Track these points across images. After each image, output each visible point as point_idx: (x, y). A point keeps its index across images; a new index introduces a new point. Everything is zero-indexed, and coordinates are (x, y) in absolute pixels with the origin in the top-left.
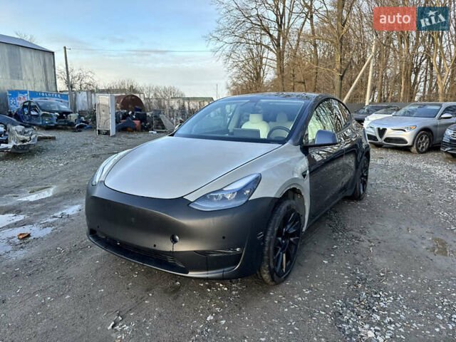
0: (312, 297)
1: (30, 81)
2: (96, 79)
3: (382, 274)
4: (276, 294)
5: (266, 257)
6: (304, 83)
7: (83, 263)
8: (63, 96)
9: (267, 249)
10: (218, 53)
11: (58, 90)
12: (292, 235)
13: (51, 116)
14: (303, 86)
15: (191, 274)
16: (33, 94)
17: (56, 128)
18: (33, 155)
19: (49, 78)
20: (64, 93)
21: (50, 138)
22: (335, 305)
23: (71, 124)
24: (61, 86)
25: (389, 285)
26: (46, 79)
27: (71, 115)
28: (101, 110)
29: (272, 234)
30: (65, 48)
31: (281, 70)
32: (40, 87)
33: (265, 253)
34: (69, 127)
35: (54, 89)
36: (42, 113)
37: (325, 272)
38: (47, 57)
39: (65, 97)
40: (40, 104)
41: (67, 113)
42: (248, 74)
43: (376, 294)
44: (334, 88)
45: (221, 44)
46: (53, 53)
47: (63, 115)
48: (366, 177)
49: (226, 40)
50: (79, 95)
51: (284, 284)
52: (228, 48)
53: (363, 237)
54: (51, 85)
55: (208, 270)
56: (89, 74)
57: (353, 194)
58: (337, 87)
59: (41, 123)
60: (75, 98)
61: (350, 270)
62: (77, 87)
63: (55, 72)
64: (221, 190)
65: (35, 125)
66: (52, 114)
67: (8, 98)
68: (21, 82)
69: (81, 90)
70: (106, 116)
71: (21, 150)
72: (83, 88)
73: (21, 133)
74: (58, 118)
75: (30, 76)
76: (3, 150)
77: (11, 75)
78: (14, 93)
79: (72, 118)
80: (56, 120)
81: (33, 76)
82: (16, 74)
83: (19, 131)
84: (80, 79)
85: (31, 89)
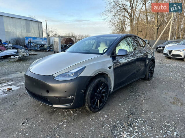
0: (107, 118)
1: (33, 33)
3: (143, 111)
4: (93, 116)
5: (87, 101)
6: (142, 32)
7: (24, 100)
8: (45, 39)
9: (87, 97)
10: (106, 20)
11: (44, 37)
12: (104, 92)
13: (37, 46)
14: (141, 33)
15: (54, 106)
16: (34, 38)
17: (40, 51)
18: (27, 60)
19: (40, 32)
20: (46, 38)
21: (35, 54)
22: (115, 123)
23: (45, 49)
24: (45, 35)
25: (145, 116)
27: (45, 46)
28: (55, 44)
29: (90, 91)
30: (46, 20)
31: (132, 26)
32: (37, 35)
33: (86, 99)
34: (44, 50)
35: (42, 36)
36: (34, 45)
37: (118, 109)
38: (40, 24)
39: (46, 39)
40: (34, 42)
41: (44, 45)
42: (118, 28)
43: (136, 119)
44: (154, 33)
45: (107, 16)
46: (42, 22)
47: (42, 46)
48: (153, 71)
49: (109, 15)
50: (51, 38)
51: (98, 113)
52: (110, 18)
53: (143, 96)
54: (41, 35)
55: (60, 105)
56: (55, 30)
57: (145, 77)
58: (156, 33)
59: (34, 49)
60: (50, 40)
61: (130, 109)
62: (51, 35)
63: (42, 30)
65: (32, 49)
66: (38, 45)
67: (25, 40)
68: (30, 34)
69: (52, 37)
70: (57, 46)
71: (22, 58)
72: (53, 36)
73: (23, 52)
74: (40, 47)
75: (33, 32)
76: (15, 58)
77: (27, 31)
78: (27, 38)
79: (46, 47)
80: (40, 48)
81: (34, 31)
82: (28, 31)
83: (23, 51)
84: (52, 32)
85: (33, 36)
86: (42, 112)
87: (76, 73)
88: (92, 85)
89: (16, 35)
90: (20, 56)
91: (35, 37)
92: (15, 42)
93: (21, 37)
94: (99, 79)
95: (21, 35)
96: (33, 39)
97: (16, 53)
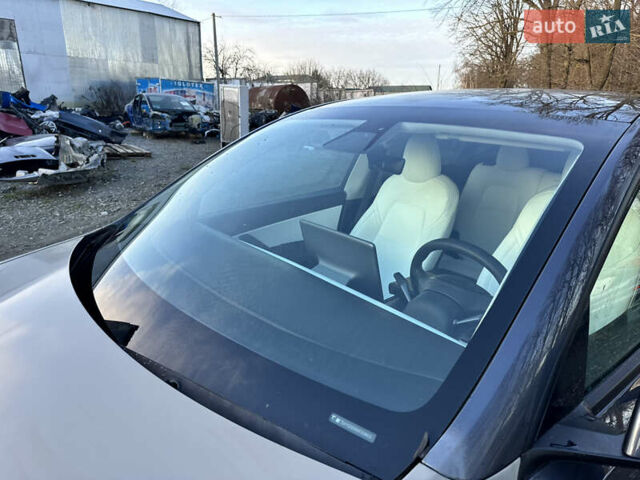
1: (170, 64)
2: (256, 62)
8: (208, 86)
10: (440, 15)
11: (205, 77)
13: (161, 118)
14: (586, 67)
16: (167, 84)
19: (193, 58)
20: (211, 82)
21: (142, 155)
23: (194, 131)
26: (190, 61)
27: (193, 116)
28: (227, 111)
30: (214, 15)
32: (182, 74)
35: (199, 76)
36: (152, 112)
38: (191, 28)
39: (211, 88)
40: (152, 99)
42: (490, 47)
46: (198, 23)
47: (182, 116)
54: (196, 71)
59: (151, 128)
62: (231, 74)
63: (200, 51)
65: (145, 131)
66: (166, 115)
67: (137, 89)
68: (156, 66)
69: (235, 78)
70: (234, 120)
72: (238, 76)
74: (174, 121)
75: (167, 57)
78: (145, 82)
79: (195, 120)
80: (171, 125)
81: (172, 58)
82: (150, 56)
83: (78, 145)
84: (236, 61)
85: (167, 77)
89: (106, 70)
91: (173, 78)
92: (101, 97)
93: (125, 79)
95: (124, 70)
96: (163, 88)
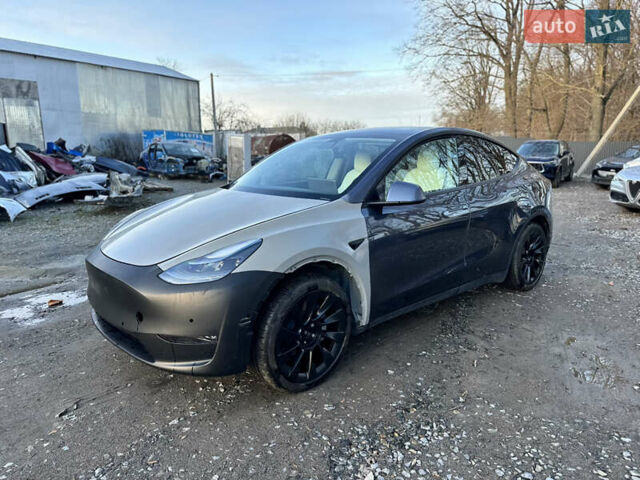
0: (330, 415)
1: (170, 119)
2: (250, 115)
3: (461, 400)
4: (284, 406)
5: (263, 353)
6: (545, 110)
7: (89, 340)
8: (208, 137)
9: (263, 341)
10: (416, 72)
11: (203, 130)
12: (331, 328)
13: (177, 162)
14: (544, 115)
15: (158, 364)
16: (171, 135)
17: (186, 177)
19: (193, 115)
20: (210, 134)
21: (166, 190)
22: (352, 432)
23: (202, 173)
24: (207, 124)
25: (462, 415)
26: (189, 115)
27: (202, 161)
28: (233, 154)
29: (274, 321)
30: (212, 75)
31: (510, 90)
32: (182, 127)
33: (262, 347)
34: (200, 177)
35: (198, 129)
36: (168, 158)
37: (379, 384)
38: (191, 87)
39: (209, 138)
40: (167, 147)
41: (198, 159)
43: (427, 424)
44: (591, 118)
45: (420, 58)
46: (197, 82)
47: (192, 161)
48: (543, 256)
49: (427, 51)
50: (227, 135)
51: (305, 394)
52: (431, 62)
53: (481, 344)
54: (195, 124)
55: (175, 361)
56: (242, 108)
57: (506, 280)
58: (596, 116)
59: (166, 171)
60: (222, 140)
61: (418, 387)
62: (226, 126)
63: (199, 106)
64: (202, 258)
65: (160, 173)
66: (179, 160)
67: (144, 140)
68: (160, 120)
69: (230, 130)
70: (239, 162)
71: (120, 203)
72: (233, 128)
73: (125, 183)
74: (186, 165)
75: (170, 113)
76: (95, 203)
77: (149, 112)
78: (150, 134)
79: (204, 164)
80: (184, 168)
81: (173, 112)
82: (154, 110)
83: (123, 179)
84: (230, 114)
85: (169, 129)
86: (131, 379)
87: (229, 261)
88: (284, 303)
89: (115, 124)
90: (114, 195)
91: (176, 129)
92: (110, 147)
93: (130, 131)
94: (310, 283)
95: (132, 124)
96: (167, 138)
97: (102, 184)
